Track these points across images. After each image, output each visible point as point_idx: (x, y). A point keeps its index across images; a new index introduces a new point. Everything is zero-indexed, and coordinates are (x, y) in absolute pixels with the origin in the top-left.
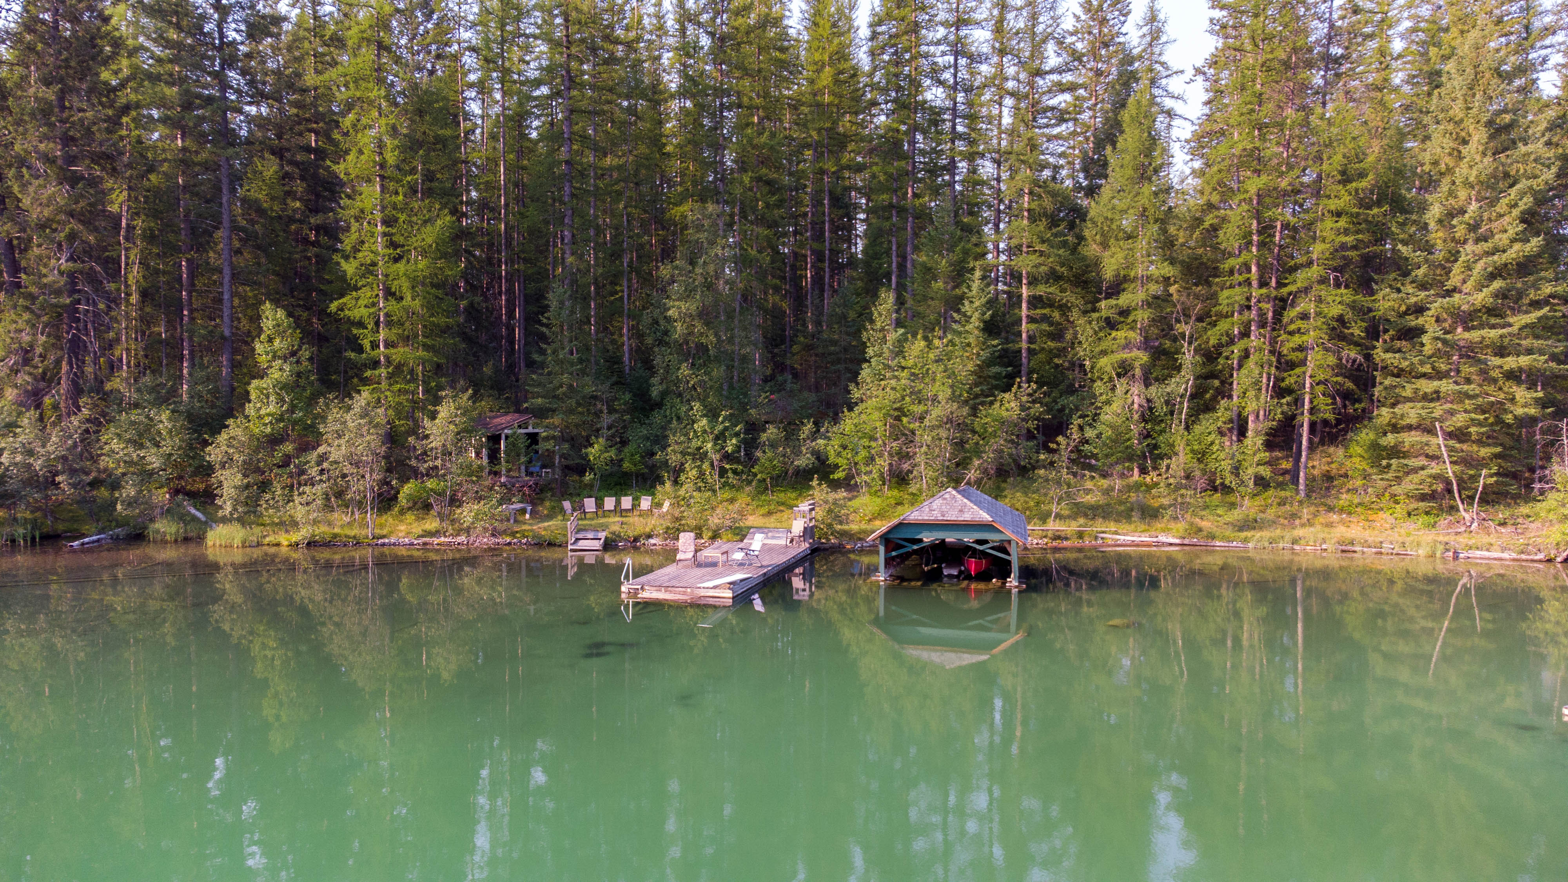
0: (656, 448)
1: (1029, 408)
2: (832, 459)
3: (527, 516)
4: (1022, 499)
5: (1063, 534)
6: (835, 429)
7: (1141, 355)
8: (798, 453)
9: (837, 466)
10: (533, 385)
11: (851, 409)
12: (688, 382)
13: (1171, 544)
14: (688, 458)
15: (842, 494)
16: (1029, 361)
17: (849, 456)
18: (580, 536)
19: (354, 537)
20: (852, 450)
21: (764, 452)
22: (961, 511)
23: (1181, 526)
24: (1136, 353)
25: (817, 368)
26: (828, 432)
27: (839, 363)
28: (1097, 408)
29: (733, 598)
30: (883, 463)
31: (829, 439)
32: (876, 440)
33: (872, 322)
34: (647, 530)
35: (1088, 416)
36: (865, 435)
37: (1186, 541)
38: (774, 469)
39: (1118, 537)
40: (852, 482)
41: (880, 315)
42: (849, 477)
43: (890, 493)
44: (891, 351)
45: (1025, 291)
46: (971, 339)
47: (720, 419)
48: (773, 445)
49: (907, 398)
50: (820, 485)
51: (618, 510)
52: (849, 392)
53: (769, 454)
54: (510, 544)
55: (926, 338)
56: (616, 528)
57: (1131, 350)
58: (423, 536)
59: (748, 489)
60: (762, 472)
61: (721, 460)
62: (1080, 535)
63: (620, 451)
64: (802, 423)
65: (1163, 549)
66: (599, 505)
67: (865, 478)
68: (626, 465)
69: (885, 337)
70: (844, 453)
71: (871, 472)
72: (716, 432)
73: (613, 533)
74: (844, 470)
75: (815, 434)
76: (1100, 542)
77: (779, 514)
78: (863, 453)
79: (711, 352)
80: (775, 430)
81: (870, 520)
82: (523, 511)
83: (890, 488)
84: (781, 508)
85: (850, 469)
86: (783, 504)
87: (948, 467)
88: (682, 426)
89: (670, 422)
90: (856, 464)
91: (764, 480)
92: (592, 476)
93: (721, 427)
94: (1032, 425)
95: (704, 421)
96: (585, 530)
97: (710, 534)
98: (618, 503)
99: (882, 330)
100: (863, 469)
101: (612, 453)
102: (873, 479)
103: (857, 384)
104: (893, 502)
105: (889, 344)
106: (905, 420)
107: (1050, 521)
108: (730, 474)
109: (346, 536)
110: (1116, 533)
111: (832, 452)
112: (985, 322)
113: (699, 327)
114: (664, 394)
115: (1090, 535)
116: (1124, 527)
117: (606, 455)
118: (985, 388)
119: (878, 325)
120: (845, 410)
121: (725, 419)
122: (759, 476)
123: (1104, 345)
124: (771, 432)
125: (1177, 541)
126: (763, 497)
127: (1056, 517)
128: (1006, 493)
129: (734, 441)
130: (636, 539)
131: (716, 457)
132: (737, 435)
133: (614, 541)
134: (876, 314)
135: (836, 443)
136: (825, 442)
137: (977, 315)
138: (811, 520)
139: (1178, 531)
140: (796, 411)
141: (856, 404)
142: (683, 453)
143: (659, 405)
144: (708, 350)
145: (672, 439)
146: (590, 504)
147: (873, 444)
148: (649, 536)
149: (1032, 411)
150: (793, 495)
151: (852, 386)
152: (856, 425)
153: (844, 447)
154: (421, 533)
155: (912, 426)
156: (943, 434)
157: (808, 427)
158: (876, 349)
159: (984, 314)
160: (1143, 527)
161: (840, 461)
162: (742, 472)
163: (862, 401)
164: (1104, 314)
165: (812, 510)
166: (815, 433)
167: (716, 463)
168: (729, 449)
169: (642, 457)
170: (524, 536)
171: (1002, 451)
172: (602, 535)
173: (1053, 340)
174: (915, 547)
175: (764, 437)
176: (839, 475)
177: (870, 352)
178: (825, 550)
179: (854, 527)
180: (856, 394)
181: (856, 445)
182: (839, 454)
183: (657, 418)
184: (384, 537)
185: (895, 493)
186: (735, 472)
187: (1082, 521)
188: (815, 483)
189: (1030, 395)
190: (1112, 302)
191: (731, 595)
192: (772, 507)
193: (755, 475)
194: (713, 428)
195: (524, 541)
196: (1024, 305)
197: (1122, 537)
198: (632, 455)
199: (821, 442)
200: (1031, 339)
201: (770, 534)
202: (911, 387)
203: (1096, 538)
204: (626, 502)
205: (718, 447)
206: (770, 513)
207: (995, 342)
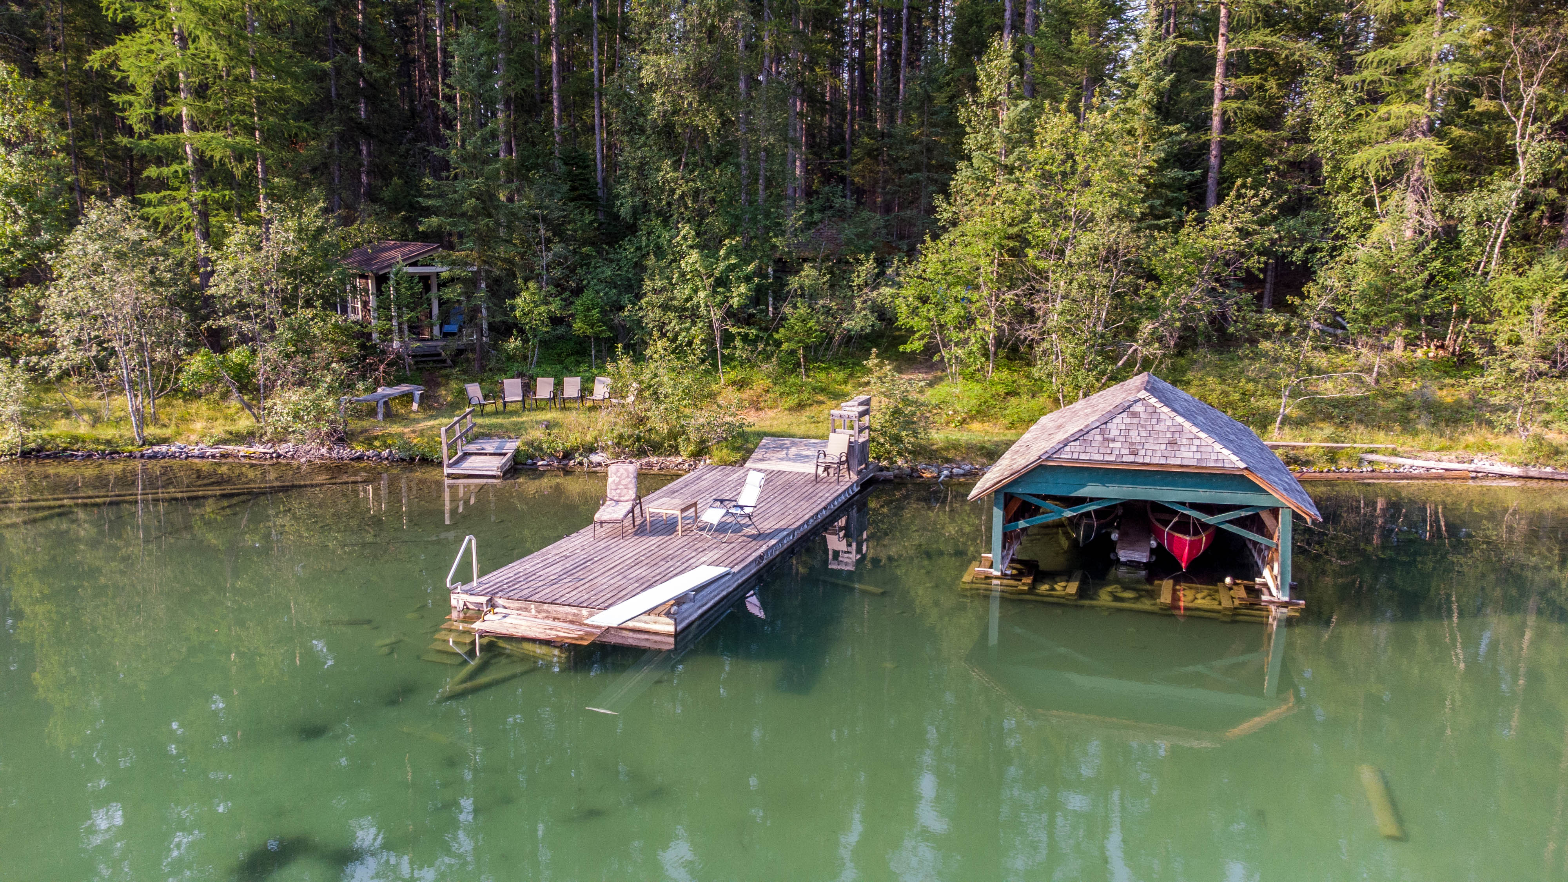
0: (625, 298)
1: (1255, 232)
2: (903, 318)
3: (415, 406)
4: (1219, 388)
5: (1301, 455)
6: (910, 270)
7: (1433, 145)
8: (849, 309)
9: (911, 331)
10: (429, 196)
11: (935, 237)
12: (673, 191)
13: (1502, 476)
14: (671, 315)
15: (919, 378)
16: (1222, 163)
17: (932, 314)
18: (471, 448)
19: (108, 442)
20: (937, 305)
21: (795, 307)
22: (1172, 443)
23: (1518, 442)
24: (1422, 142)
25: (887, 181)
26: (898, 275)
27: (918, 169)
28: (1337, 237)
29: (677, 635)
30: (987, 327)
31: (900, 286)
32: (977, 288)
33: (975, 91)
34: (589, 438)
35: (1321, 250)
36: (959, 280)
37: (1533, 471)
38: (809, 336)
39: (1400, 461)
40: (936, 358)
41: (990, 78)
42: (930, 350)
43: (996, 376)
44: (1008, 139)
45: (1221, 48)
46: (1137, 124)
47: (722, 252)
48: (811, 296)
49: (1035, 216)
50: (881, 366)
51: (557, 398)
52: (933, 210)
53: (803, 310)
54: (360, 458)
55: (1073, 108)
56: (537, 434)
57: (1412, 137)
58: (225, 442)
59: (767, 367)
60: (789, 340)
61: (724, 320)
62: (1332, 456)
63: (568, 303)
64: (857, 260)
65: (1487, 483)
66: (528, 389)
67: (960, 352)
68: (578, 325)
69: (995, 117)
70: (923, 311)
71: (966, 341)
72: (717, 273)
73: (530, 444)
74: (922, 337)
75: (878, 278)
76: (1366, 468)
77: (815, 409)
78: (955, 310)
79: (711, 141)
80: (814, 273)
81: (963, 421)
82: (408, 398)
83: (997, 367)
84: (821, 397)
85: (932, 337)
86: (823, 390)
87: (1102, 336)
88: (663, 264)
89: (645, 256)
90: (941, 326)
91: (793, 352)
92: (519, 343)
93: (722, 266)
94: (1254, 262)
95: (694, 256)
96: (487, 436)
97: (692, 448)
98: (559, 385)
99: (993, 103)
100: (955, 336)
101: (555, 306)
102: (970, 353)
103: (947, 196)
104: (1002, 390)
105: (1003, 127)
106: (1031, 253)
107: (1274, 429)
108: (738, 343)
109: (97, 441)
110: (1395, 453)
111: (904, 308)
112: (1159, 93)
113: (690, 98)
114: (635, 212)
115: (1350, 457)
116: (1407, 443)
117: (543, 308)
118: (1157, 202)
119: (986, 94)
120: (927, 238)
121: (731, 252)
122: (784, 346)
123: (1362, 130)
124: (808, 275)
125: (1516, 471)
126: (792, 380)
127: (1283, 423)
128: (1189, 376)
129: (743, 289)
130: (568, 455)
131: (716, 314)
132: (748, 279)
133: (532, 457)
134: (982, 76)
135: (910, 292)
136: (893, 291)
137: (1147, 82)
138: (861, 431)
139: (1511, 452)
140: (849, 242)
141: (945, 229)
142: (665, 307)
143: (633, 229)
144: (706, 138)
145: (648, 285)
146: (512, 388)
147: (975, 296)
148: (591, 449)
149: (1258, 240)
150: (840, 376)
151: (939, 200)
152: (944, 264)
153: (924, 300)
154: (223, 436)
155: (1041, 264)
156: (1100, 278)
157: (867, 268)
158: (980, 136)
159: (1160, 79)
160: (1438, 442)
161: (915, 322)
162: (758, 338)
163: (954, 224)
164: (1368, 74)
165: (862, 414)
166: (878, 275)
167: (716, 325)
168: (735, 302)
169: (603, 312)
170: (386, 446)
171: (1192, 308)
172: (510, 447)
173: (1262, 127)
174: (1068, 514)
175: (794, 282)
176: (915, 345)
177: (970, 142)
178: (886, 481)
179: (938, 437)
180: (945, 213)
181: (944, 298)
182: (914, 312)
183: (629, 251)
184: (165, 441)
185: (1005, 374)
186: (745, 338)
187: (1328, 429)
188: (872, 362)
189: (1255, 211)
190: (1387, 53)
191: (671, 629)
192: (805, 396)
193: (778, 344)
194: (710, 268)
195: (385, 453)
196: (1219, 70)
197: (1408, 462)
198: (588, 310)
199: (886, 291)
200: (1227, 125)
201: (793, 451)
202: (1042, 197)
203: (1360, 461)
204: (572, 386)
205: (719, 298)
206: (801, 406)
207: (1174, 128)
